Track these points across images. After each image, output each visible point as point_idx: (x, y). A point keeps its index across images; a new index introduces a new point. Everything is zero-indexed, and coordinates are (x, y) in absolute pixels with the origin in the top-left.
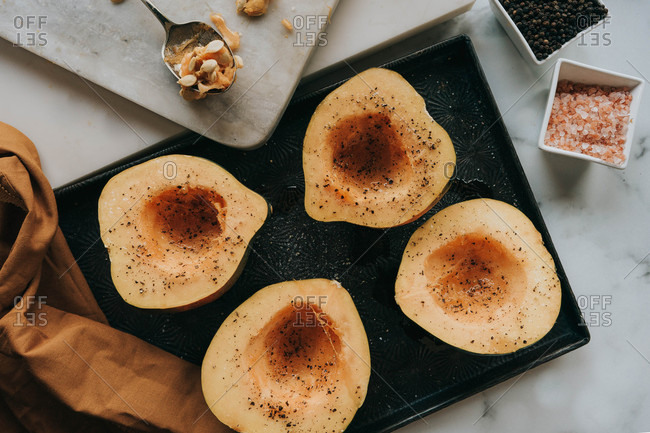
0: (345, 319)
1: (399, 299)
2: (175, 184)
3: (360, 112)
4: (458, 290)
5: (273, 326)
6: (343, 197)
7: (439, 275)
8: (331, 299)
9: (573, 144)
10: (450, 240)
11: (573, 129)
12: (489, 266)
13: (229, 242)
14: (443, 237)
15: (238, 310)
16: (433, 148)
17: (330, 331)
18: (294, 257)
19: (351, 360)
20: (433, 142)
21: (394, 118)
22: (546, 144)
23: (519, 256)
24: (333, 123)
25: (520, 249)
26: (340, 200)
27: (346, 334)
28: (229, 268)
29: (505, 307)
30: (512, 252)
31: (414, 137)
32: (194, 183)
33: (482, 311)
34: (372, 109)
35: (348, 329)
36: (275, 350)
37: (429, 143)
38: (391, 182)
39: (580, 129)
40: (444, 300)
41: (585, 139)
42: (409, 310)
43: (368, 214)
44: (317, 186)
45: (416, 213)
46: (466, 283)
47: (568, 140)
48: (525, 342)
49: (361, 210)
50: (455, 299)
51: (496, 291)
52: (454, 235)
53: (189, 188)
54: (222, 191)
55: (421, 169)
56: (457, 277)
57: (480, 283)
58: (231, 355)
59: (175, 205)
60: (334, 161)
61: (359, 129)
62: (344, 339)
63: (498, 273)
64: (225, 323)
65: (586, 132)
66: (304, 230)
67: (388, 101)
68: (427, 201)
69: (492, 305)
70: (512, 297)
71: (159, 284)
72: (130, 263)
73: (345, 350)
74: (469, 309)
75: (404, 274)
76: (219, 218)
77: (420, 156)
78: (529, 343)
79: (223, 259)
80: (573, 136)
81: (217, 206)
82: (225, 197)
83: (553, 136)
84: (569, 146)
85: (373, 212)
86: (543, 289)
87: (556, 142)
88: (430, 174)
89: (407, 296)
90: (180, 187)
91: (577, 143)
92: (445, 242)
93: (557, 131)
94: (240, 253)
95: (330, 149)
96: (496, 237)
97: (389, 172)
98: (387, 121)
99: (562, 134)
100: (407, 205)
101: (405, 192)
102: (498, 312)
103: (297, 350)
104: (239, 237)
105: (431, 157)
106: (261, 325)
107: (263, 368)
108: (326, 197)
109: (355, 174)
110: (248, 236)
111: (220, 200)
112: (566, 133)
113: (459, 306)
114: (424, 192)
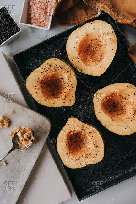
0: (106, 92)
1: (100, 75)
2: (66, 146)
3: (40, 90)
4: (96, 56)
5: (109, 114)
6: (67, 94)
7: (92, 62)
9: (48, 18)
10: (80, 59)
11: (43, 18)
12: (88, 45)
13: (83, 129)
14: (79, 61)
15: (104, 125)
16: (50, 66)
17: (110, 96)
18: (87, 109)
19: (119, 89)
20: (48, 66)
21: (41, 79)
22: (48, 28)
23: (84, 35)
24: (44, 98)
25: (82, 35)
26: (68, 95)
27: (110, 91)
28: (91, 129)
29: (101, 39)
30: (83, 38)
31: (47, 72)
32: (65, 140)
33: (103, 47)
34: (39, 86)
35: (109, 91)
36: (116, 114)
37: (49, 67)
38: (62, 79)
39: (42, 16)
40: (100, 60)
41: (46, 14)
42: (103, 71)
43: (72, 86)
44: (64, 102)
45: (72, 70)
46: (94, 53)
47: (46, 20)
48: (113, 32)
49: (71, 88)
50: (99, 56)
51: (96, 43)
52: (78, 57)
53: (67, 142)
54: (67, 132)
55: (57, 69)
56: (92, 56)
57: (93, 48)
58: (118, 127)
59: (72, 146)
60: (56, 97)
61: (46, 90)
62: (112, 92)
63: (90, 42)
64: (108, 129)
65: (44, 14)
66: (78, 106)
67: (36, 81)
68: (68, 67)
69: (101, 44)
70: (98, 37)
71: (97, 149)
72: (91, 158)
73: (115, 91)
74: (102, 51)
75: (92, 73)
76: (75, 132)
77: (53, 70)
78: (113, 31)
79: (88, 131)
80: (45, 19)
81: (72, 133)
82: (69, 131)
83: (45, 25)
84: (48, 20)
85: (72, 84)
86: (95, 27)
87: (47, 24)
88: (59, 66)
89: (99, 72)
90: (67, 145)
91: (47, 17)
92: (81, 60)
93: (43, 24)
94: (86, 125)
95: (52, 99)
96: (78, 43)
97: (58, 80)
98: (42, 81)
99: (44, 22)
100: (69, 73)
101: (65, 74)
102: (103, 42)
103: (116, 107)
104: (81, 126)
105: (53, 66)
106: (108, 118)
107: (122, 117)
108: (68, 99)
109: (60, 91)
110: (81, 123)
111: (70, 132)
112: (44, 21)
113: (101, 55)
114: (65, 68)
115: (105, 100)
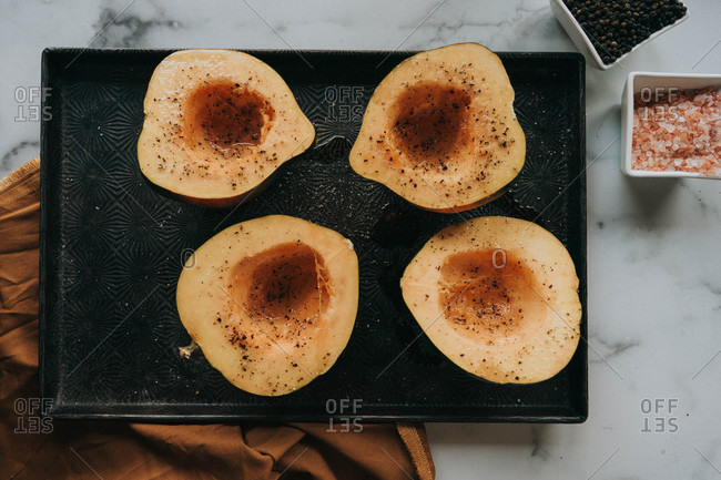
0: (343, 282)
1: (403, 283)
2: (234, 81)
3: (444, 82)
4: (467, 305)
5: (269, 258)
6: (391, 159)
7: (456, 281)
8: (338, 256)
10: (481, 249)
12: (510, 295)
13: (263, 155)
14: (476, 242)
15: (244, 224)
16: (504, 145)
17: (324, 287)
18: (316, 208)
19: (333, 324)
20: (507, 139)
21: (476, 101)
22: (633, 168)
23: (547, 293)
24: (413, 83)
25: (551, 287)
26: (388, 162)
27: (338, 295)
28: (252, 181)
29: (511, 339)
30: (541, 285)
31: (490, 127)
32: (253, 86)
33: (486, 335)
34: (458, 83)
35: (342, 293)
36: (261, 286)
37: (502, 139)
38: (445, 168)
40: (449, 308)
42: (409, 298)
43: (410, 186)
44: (371, 138)
45: (459, 205)
46: (479, 302)
48: (517, 378)
49: (404, 179)
50: (461, 312)
51: (508, 322)
52: (486, 245)
53: (246, 90)
54: (276, 105)
55: (483, 162)
56: (473, 292)
57: (494, 307)
58: (219, 263)
59: (225, 104)
60: (397, 124)
61: (435, 102)
62: (333, 300)
63: (517, 305)
64: (226, 231)
67: (477, 82)
68: (476, 196)
69: (497, 333)
70: (521, 332)
71: (180, 169)
72: (160, 136)
73: (331, 311)
74: (472, 327)
75: (420, 261)
76: (263, 130)
77: (488, 148)
78: (521, 381)
79: (250, 169)
81: (266, 118)
82: (277, 112)
85: (415, 186)
86: (559, 335)
88: (490, 170)
89: (414, 284)
90: (238, 86)
92: (475, 249)
94: (270, 170)
95: (398, 108)
96: (530, 264)
97: (448, 158)
98: (467, 101)
100: (454, 191)
101: (456, 179)
102: (502, 341)
103: (281, 296)
104: (274, 155)
105: (499, 154)
106: (260, 249)
107: (242, 294)
108: (375, 154)
109: (412, 146)
110: (283, 157)
111: (271, 113)
113: (463, 320)
114: (475, 186)
115: (318, 267)
